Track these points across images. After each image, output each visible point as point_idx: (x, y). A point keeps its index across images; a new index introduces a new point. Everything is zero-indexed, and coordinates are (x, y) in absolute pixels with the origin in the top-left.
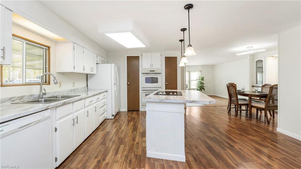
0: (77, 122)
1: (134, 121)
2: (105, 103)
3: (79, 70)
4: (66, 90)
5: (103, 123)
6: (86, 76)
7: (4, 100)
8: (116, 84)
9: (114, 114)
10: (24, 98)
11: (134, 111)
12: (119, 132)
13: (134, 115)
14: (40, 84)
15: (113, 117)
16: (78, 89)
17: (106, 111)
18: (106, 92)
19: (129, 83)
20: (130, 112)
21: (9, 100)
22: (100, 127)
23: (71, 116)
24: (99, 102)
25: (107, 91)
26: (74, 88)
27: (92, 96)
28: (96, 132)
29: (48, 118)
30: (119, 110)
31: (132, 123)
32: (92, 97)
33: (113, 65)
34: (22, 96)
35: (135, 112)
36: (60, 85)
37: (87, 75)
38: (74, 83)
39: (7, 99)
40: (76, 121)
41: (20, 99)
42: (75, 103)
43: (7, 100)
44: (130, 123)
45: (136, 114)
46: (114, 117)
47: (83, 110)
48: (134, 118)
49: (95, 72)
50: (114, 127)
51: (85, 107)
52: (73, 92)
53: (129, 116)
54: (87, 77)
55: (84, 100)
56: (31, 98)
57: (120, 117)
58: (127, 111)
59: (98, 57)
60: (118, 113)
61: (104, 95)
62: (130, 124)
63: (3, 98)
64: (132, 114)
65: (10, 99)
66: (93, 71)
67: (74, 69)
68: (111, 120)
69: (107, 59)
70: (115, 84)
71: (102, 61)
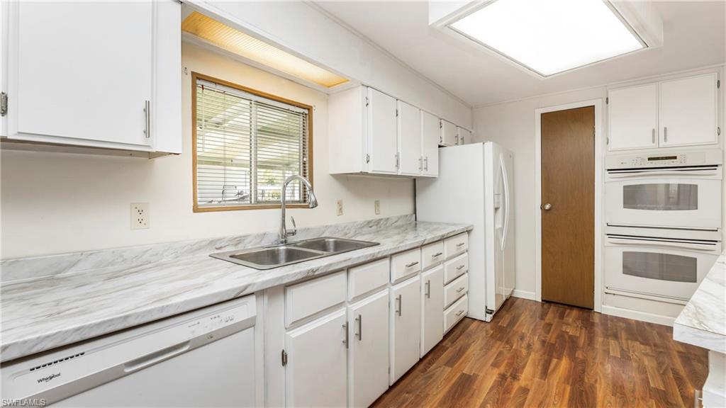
0: (359, 336)
1: (572, 357)
2: (463, 270)
3: (382, 165)
4: (355, 222)
5: (457, 332)
6: (410, 184)
7: (195, 247)
8: (500, 211)
9: (493, 306)
10: (246, 241)
11: (571, 307)
12: (508, 391)
13: (568, 324)
14: (280, 207)
15: (489, 318)
16: (388, 219)
17: (467, 292)
18: (466, 235)
19: (548, 207)
20: (553, 308)
21: (208, 244)
22: (444, 344)
23: (341, 313)
24: (440, 267)
25: (469, 232)
26: (378, 217)
27: (417, 247)
28: (430, 363)
29: (250, 324)
30: (513, 291)
31: (564, 364)
32: (418, 252)
33: (489, 145)
34: (241, 237)
35: (575, 312)
36: (341, 209)
37: (415, 179)
38: (377, 204)
39: (203, 244)
40: (353, 330)
41: (236, 245)
42: (354, 272)
43: (206, 246)
44: (555, 361)
45: (579, 323)
46: (494, 316)
47: (385, 293)
48: (573, 341)
49: (432, 172)
50: (492, 361)
51: (393, 282)
52: (374, 227)
53: (550, 325)
54: (415, 186)
55: (387, 261)
56: (263, 242)
57: (513, 321)
58: (540, 301)
59: (443, 125)
60: (508, 304)
61: (461, 245)
62: (557, 365)
63: (196, 241)
64: (562, 316)
65: (212, 242)
66: (426, 169)
67: (368, 162)
68: (483, 325)
69: (473, 132)
70: (496, 209)
71: (457, 137)
